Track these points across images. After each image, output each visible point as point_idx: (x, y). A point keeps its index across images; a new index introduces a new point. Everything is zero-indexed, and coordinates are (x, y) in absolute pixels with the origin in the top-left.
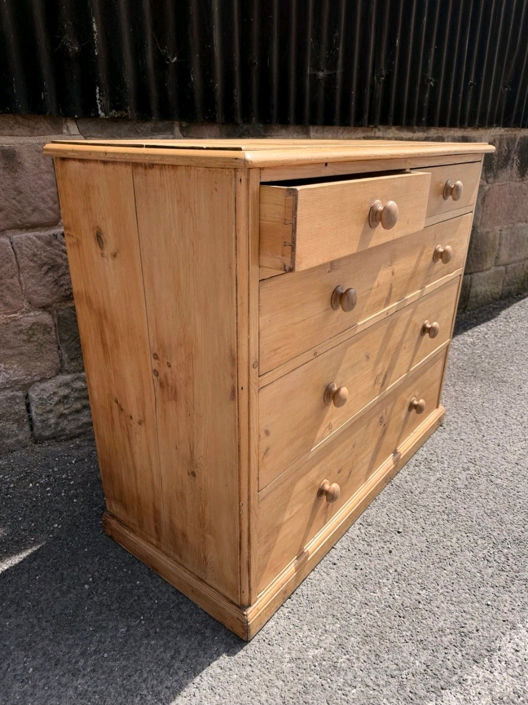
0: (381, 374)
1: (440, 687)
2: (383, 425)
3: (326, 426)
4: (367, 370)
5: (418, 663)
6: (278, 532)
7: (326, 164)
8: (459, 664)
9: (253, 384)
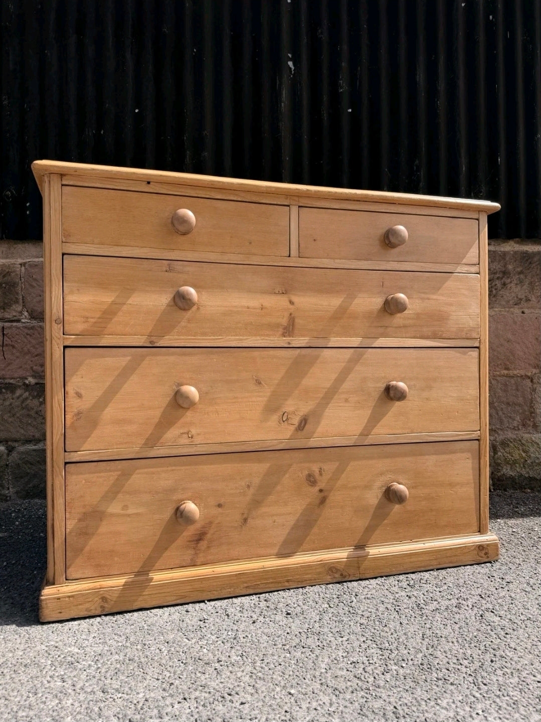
0: (294, 413)
1: (129, 717)
2: (317, 488)
3: (182, 431)
4: (259, 396)
5: (141, 695)
6: (101, 520)
7: (149, 183)
8: (177, 713)
9: (55, 338)
